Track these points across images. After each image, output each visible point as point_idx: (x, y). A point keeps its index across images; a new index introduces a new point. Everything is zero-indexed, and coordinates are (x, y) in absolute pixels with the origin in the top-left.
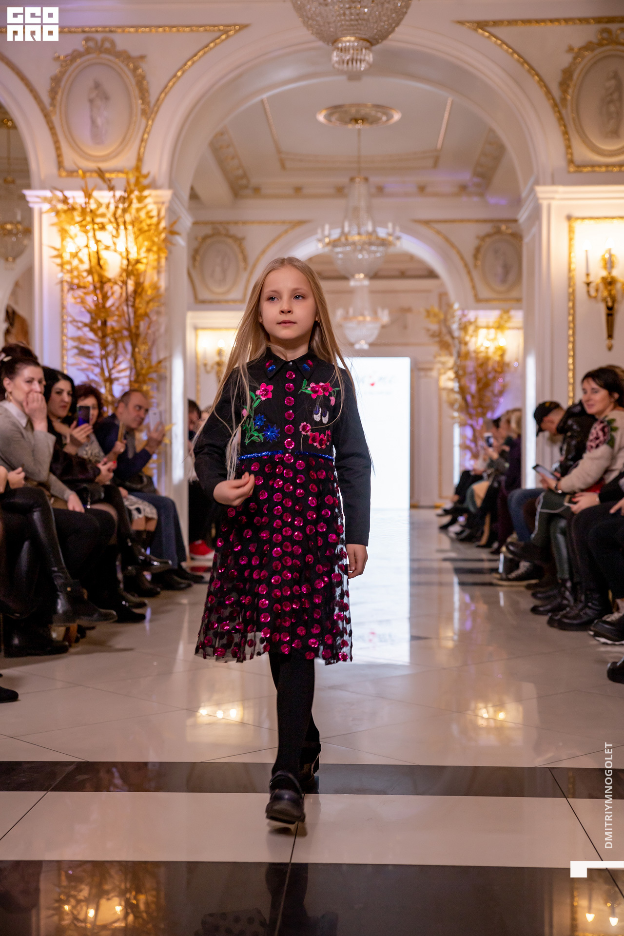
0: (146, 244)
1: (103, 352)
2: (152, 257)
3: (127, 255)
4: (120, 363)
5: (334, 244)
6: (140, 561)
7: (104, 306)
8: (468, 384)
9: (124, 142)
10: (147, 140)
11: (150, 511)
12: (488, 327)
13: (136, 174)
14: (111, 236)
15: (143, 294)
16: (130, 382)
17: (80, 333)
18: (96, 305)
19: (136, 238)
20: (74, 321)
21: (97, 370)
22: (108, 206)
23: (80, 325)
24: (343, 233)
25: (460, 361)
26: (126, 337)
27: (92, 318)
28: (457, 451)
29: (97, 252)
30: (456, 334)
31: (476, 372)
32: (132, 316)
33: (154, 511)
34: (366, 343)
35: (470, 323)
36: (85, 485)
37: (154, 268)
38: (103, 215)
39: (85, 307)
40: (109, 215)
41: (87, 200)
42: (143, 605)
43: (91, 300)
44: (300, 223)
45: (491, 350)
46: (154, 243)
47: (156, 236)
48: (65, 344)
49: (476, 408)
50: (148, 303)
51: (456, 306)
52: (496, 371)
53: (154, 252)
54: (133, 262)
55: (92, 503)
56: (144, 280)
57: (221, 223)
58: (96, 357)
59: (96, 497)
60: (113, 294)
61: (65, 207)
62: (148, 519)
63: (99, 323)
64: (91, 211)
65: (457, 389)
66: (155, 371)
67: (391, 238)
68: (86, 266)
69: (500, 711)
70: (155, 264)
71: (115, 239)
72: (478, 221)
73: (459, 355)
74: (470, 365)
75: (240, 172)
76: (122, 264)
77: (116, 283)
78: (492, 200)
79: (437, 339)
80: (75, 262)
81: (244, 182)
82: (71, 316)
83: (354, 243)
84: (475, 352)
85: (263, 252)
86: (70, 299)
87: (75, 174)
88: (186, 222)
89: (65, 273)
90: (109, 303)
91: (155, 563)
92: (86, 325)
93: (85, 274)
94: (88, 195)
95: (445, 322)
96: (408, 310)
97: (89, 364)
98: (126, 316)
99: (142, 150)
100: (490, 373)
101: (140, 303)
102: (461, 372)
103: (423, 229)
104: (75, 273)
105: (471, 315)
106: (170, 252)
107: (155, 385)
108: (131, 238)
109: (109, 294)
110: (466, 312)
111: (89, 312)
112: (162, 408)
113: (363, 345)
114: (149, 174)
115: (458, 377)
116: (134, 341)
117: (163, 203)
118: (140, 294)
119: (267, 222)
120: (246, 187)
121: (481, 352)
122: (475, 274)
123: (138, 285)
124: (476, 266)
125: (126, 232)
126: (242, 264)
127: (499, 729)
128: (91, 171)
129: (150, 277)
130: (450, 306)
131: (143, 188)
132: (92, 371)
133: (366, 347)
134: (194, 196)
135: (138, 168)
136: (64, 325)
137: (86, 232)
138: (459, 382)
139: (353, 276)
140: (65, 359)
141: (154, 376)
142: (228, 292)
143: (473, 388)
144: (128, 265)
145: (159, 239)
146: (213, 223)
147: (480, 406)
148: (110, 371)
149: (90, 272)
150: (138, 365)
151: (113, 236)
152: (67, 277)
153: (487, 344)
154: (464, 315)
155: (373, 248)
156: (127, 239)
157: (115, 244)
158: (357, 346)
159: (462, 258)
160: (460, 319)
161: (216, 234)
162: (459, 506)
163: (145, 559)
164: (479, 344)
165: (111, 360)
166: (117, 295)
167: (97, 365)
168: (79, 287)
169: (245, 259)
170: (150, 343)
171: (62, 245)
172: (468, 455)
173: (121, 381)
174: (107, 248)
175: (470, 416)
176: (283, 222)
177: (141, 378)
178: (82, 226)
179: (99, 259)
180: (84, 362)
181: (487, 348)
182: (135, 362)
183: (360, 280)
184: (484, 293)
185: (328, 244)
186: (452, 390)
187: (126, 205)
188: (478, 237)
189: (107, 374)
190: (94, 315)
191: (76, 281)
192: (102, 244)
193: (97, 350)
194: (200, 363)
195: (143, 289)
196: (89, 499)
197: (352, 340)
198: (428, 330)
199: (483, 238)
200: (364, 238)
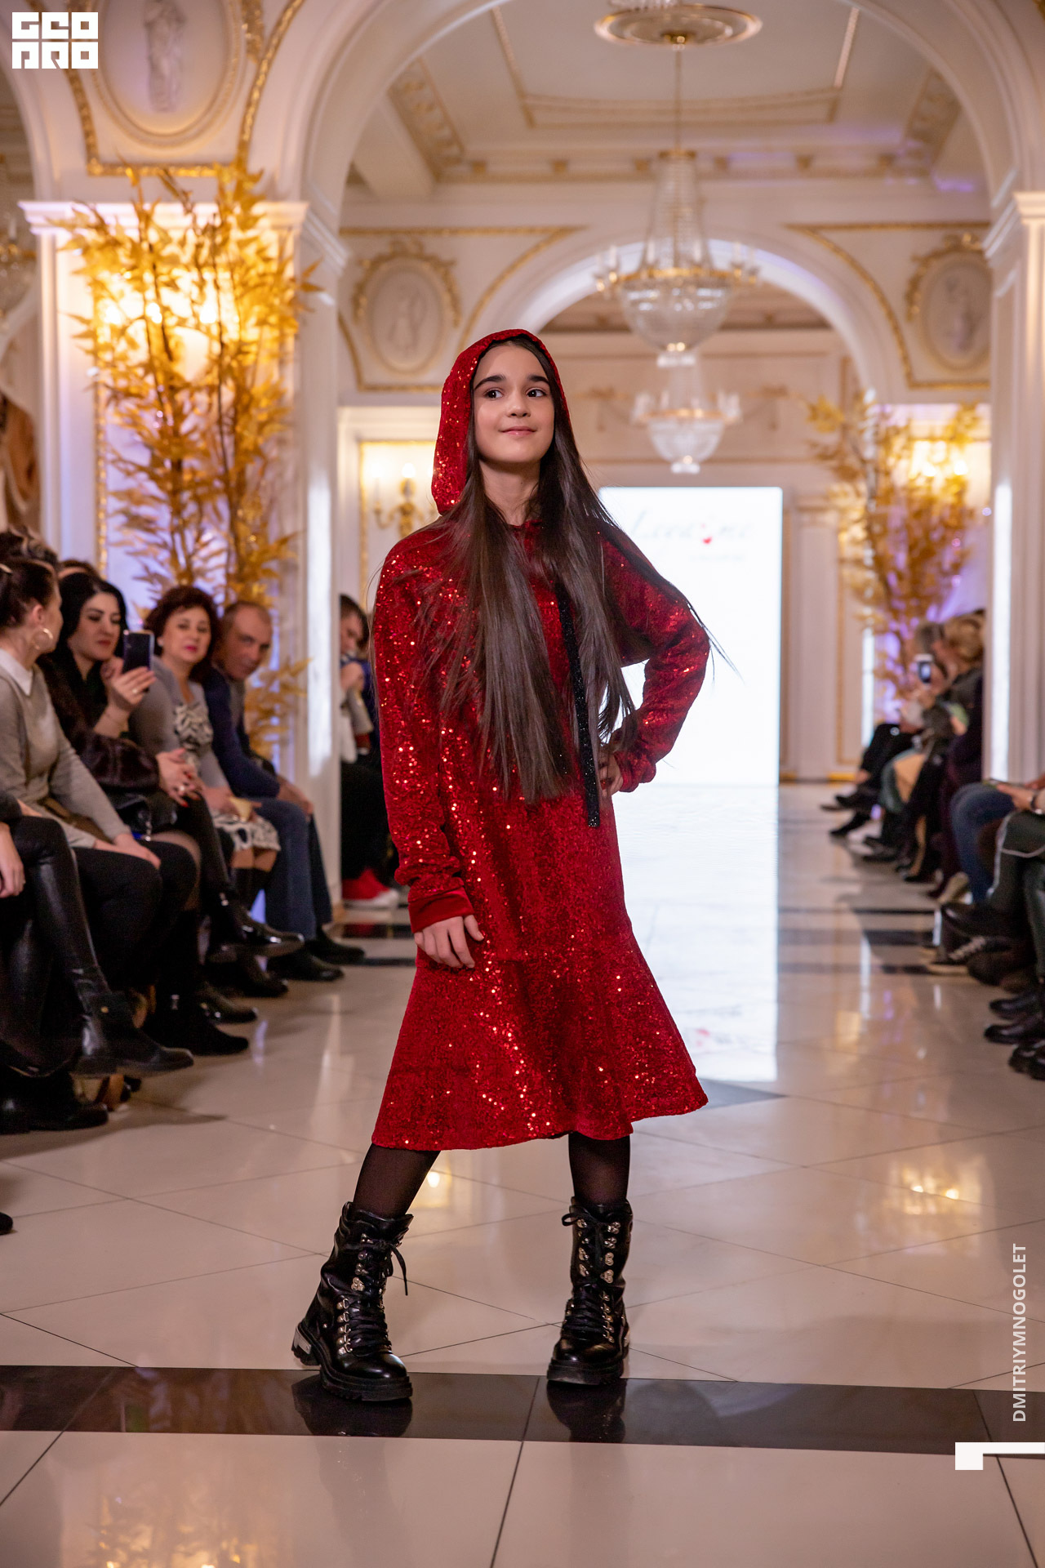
0: (257, 309)
1: (176, 522)
2: (270, 334)
3: (221, 334)
4: (206, 544)
5: (630, 282)
6: (245, 936)
7: (176, 431)
8: (891, 552)
9: (214, 106)
10: (258, 101)
11: (265, 836)
12: (932, 438)
13: (236, 173)
14: (188, 301)
15: (253, 411)
16: (228, 576)
17: (130, 483)
18: (162, 432)
19: (238, 299)
20: (120, 459)
21: (164, 555)
22: (183, 243)
23: (131, 468)
24: (644, 264)
25: (877, 506)
26: (217, 492)
27: (153, 457)
28: (868, 682)
29: (163, 328)
30: (869, 452)
31: (907, 527)
32: (230, 451)
33: (274, 834)
34: (695, 461)
35: (897, 431)
36: (141, 798)
37: (272, 356)
38: (174, 261)
39: (140, 434)
40: (186, 256)
41: (143, 225)
42: (249, 1017)
43: (151, 422)
44: (564, 231)
45: (938, 485)
46: (272, 309)
47: (276, 295)
48: (103, 501)
49: (905, 598)
50: (262, 426)
51: (870, 396)
52: (947, 527)
53: (271, 325)
54: (232, 348)
55: (155, 832)
56: (253, 380)
57: (409, 232)
58: (162, 530)
59: (163, 822)
60: (193, 407)
61: (101, 239)
62: (258, 851)
63: (168, 464)
64: (151, 247)
65: (869, 562)
66: (274, 558)
67: (738, 273)
68: (140, 355)
69: (949, 1187)
70: (275, 347)
71: (196, 308)
72: (915, 226)
73: (873, 495)
74: (897, 514)
75: (446, 132)
76: (210, 352)
77: (199, 389)
78: (944, 183)
79: (834, 463)
80: (122, 346)
81: (454, 150)
82: (114, 452)
83: (667, 285)
84: (904, 488)
85: (492, 289)
86: (112, 418)
87: (120, 170)
88: (337, 256)
89: (101, 368)
90: (185, 427)
91: (274, 940)
92: (141, 469)
93: (140, 372)
94: (145, 218)
95: (845, 428)
96: (781, 392)
97: (149, 544)
98: (220, 450)
99: (249, 121)
100: (935, 529)
101: (245, 427)
102: (877, 528)
103: (805, 243)
104: (121, 367)
105: (899, 415)
106: (304, 323)
107: (275, 581)
108: (227, 298)
109: (187, 407)
110: (889, 409)
111: (149, 446)
112: (288, 625)
113: (689, 465)
114: (261, 173)
115: (872, 538)
116: (235, 499)
117: (290, 228)
118: (246, 409)
119: (500, 230)
120: (458, 160)
121: (917, 489)
122: (909, 332)
123: (241, 390)
124: (910, 317)
125: (218, 293)
126: (449, 314)
127: (946, 1220)
128: (151, 165)
129: (265, 374)
130: (858, 396)
131: (249, 202)
132: (155, 558)
133: (694, 469)
134: (355, 179)
135: (240, 162)
136: (101, 463)
137: (141, 288)
138: (874, 547)
139: (664, 347)
140: (104, 529)
141: (273, 565)
142: (423, 368)
143: (902, 559)
144: (221, 356)
145: (282, 302)
146: (393, 232)
147: (915, 593)
148: (189, 558)
149: (149, 367)
150: (242, 544)
151: (193, 302)
152: (106, 377)
153: (930, 471)
154: (884, 416)
155: (704, 292)
156: (219, 305)
157: (195, 315)
158: (677, 468)
159: (883, 300)
160: (877, 425)
161: (398, 253)
162: (869, 792)
163: (255, 931)
164: (913, 474)
165: (190, 535)
166: (200, 410)
167: (164, 545)
168: (128, 394)
169: (456, 303)
170: (265, 502)
171: (96, 311)
172: (891, 691)
173: (210, 575)
174: (182, 322)
175: (895, 613)
176: (531, 230)
177: (247, 570)
178: (134, 279)
179: (165, 339)
180: (139, 538)
181: (930, 480)
182: (237, 539)
183: (679, 355)
184: (926, 369)
185: (617, 282)
186: (858, 562)
187: (219, 239)
188: (915, 259)
189: (182, 560)
190: (157, 453)
191: (122, 383)
192: (172, 314)
193: (163, 515)
194: (368, 509)
195: (252, 398)
196: (148, 824)
197: (667, 454)
198: (814, 445)
199: (925, 261)
200: (685, 271)
